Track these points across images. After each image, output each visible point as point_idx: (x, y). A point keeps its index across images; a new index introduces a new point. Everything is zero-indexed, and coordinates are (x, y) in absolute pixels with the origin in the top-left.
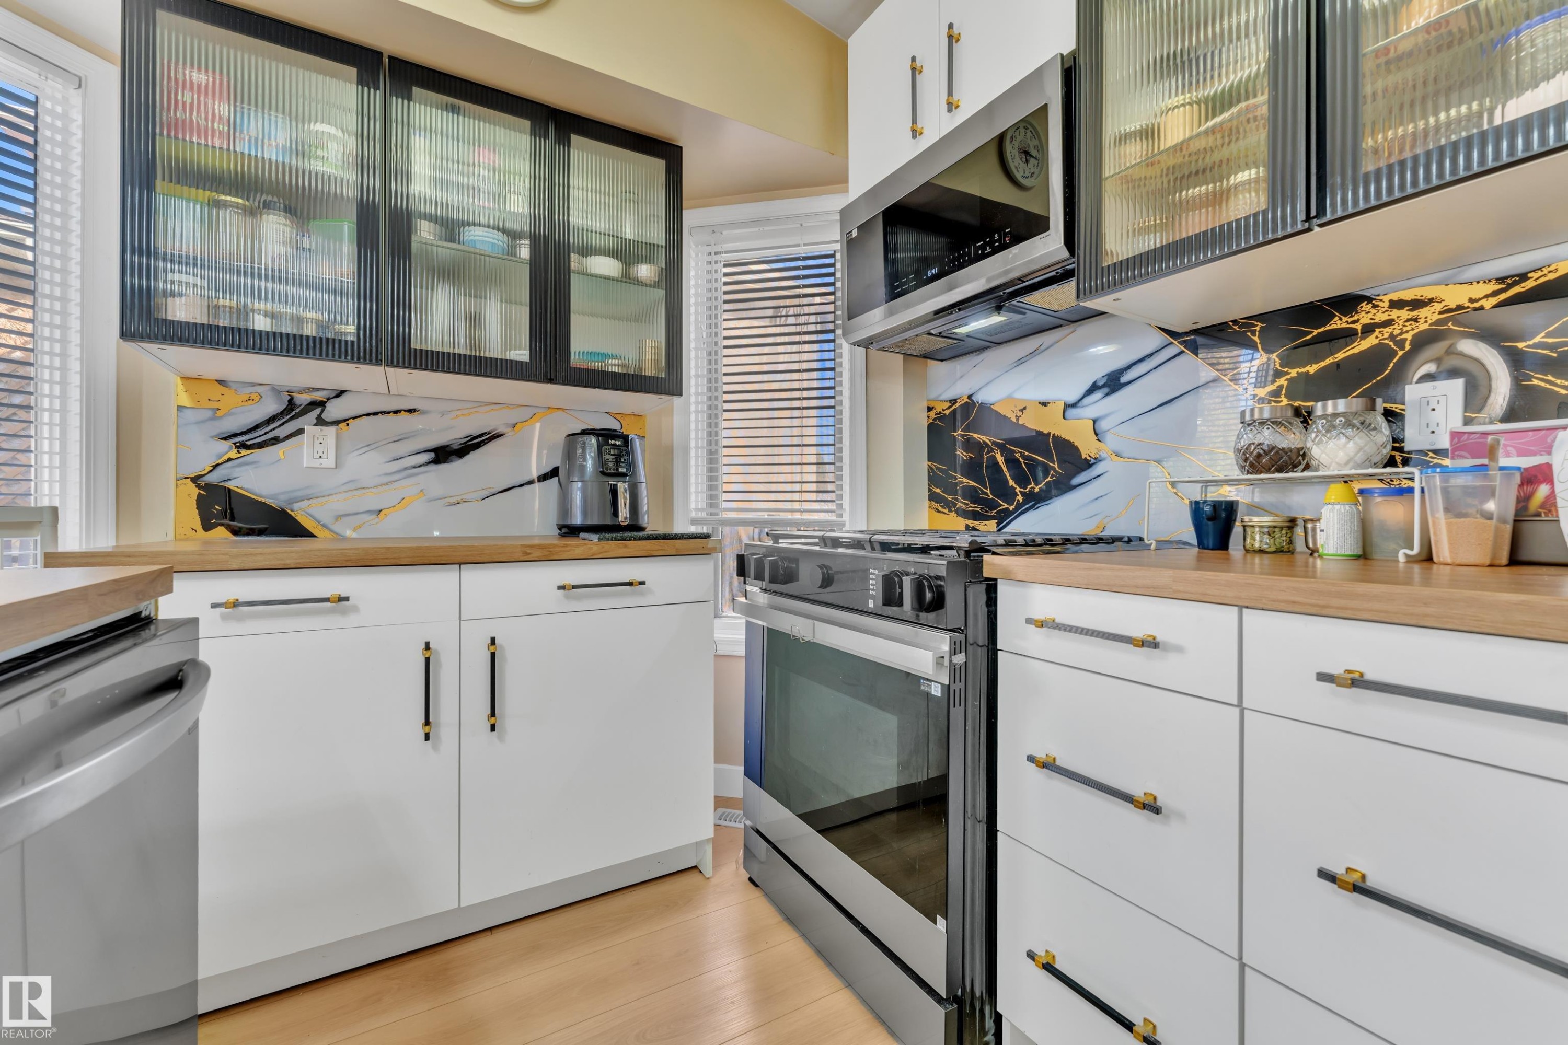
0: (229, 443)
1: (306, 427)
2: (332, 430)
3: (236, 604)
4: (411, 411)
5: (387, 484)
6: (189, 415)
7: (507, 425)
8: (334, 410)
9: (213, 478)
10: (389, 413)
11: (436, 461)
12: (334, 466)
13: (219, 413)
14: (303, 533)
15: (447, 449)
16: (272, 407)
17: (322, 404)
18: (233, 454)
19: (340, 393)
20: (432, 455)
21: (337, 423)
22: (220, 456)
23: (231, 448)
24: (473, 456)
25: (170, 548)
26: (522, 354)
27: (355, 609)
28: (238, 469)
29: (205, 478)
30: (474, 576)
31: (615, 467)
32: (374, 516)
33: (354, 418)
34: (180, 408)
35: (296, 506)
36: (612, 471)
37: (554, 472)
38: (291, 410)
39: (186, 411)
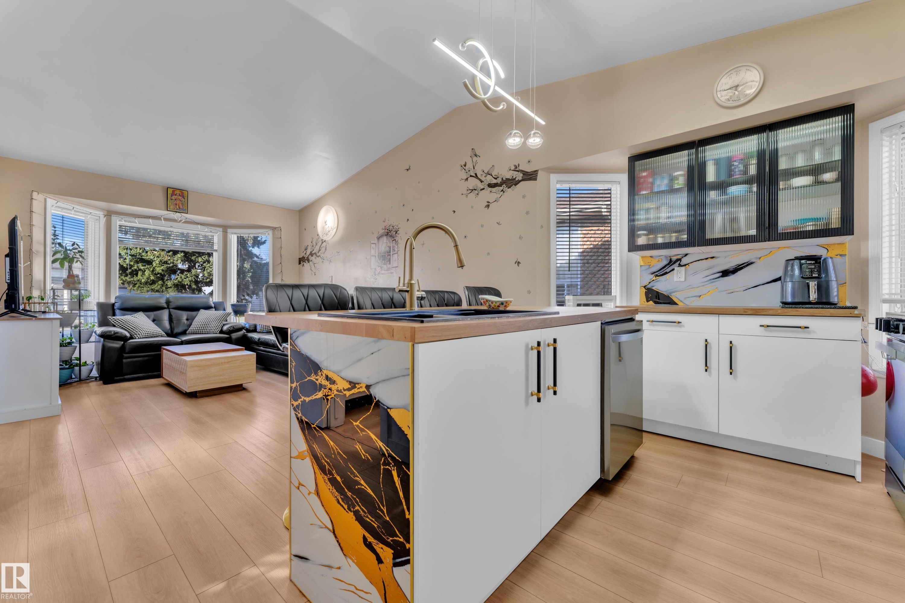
0: (653, 275)
1: (675, 268)
2: (684, 268)
3: (653, 321)
4: (712, 258)
5: (703, 286)
6: (643, 268)
7: (757, 258)
8: (684, 261)
9: (649, 286)
10: (704, 259)
11: (722, 276)
12: (684, 280)
13: (651, 266)
14: (675, 304)
15: (727, 271)
16: (665, 262)
17: (680, 260)
18: (654, 279)
19: (686, 255)
20: (721, 274)
21: (685, 265)
22: (651, 280)
23: (654, 277)
24: (739, 273)
25: (639, 306)
26: (753, 232)
27: (683, 326)
28: (656, 283)
29: (647, 286)
30: (725, 320)
31: (810, 274)
32: (698, 298)
33: (691, 263)
34: (641, 266)
35: (672, 294)
36: (808, 276)
37: (779, 279)
38: (671, 263)
39: (642, 266)
